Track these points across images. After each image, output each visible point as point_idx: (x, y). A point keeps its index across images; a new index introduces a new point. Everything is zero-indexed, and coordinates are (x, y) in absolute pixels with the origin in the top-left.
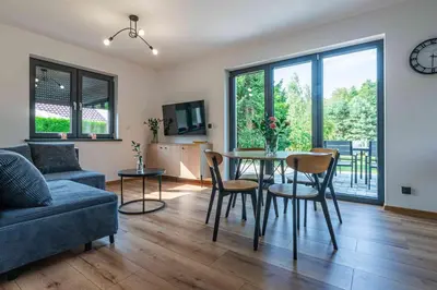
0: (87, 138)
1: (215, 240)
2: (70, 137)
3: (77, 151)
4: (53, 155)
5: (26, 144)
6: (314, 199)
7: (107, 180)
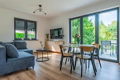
0: (29, 40)
1: (60, 70)
2: (24, 39)
3: (26, 43)
4: (20, 44)
5: (13, 41)
6: (89, 59)
7: (33, 52)
